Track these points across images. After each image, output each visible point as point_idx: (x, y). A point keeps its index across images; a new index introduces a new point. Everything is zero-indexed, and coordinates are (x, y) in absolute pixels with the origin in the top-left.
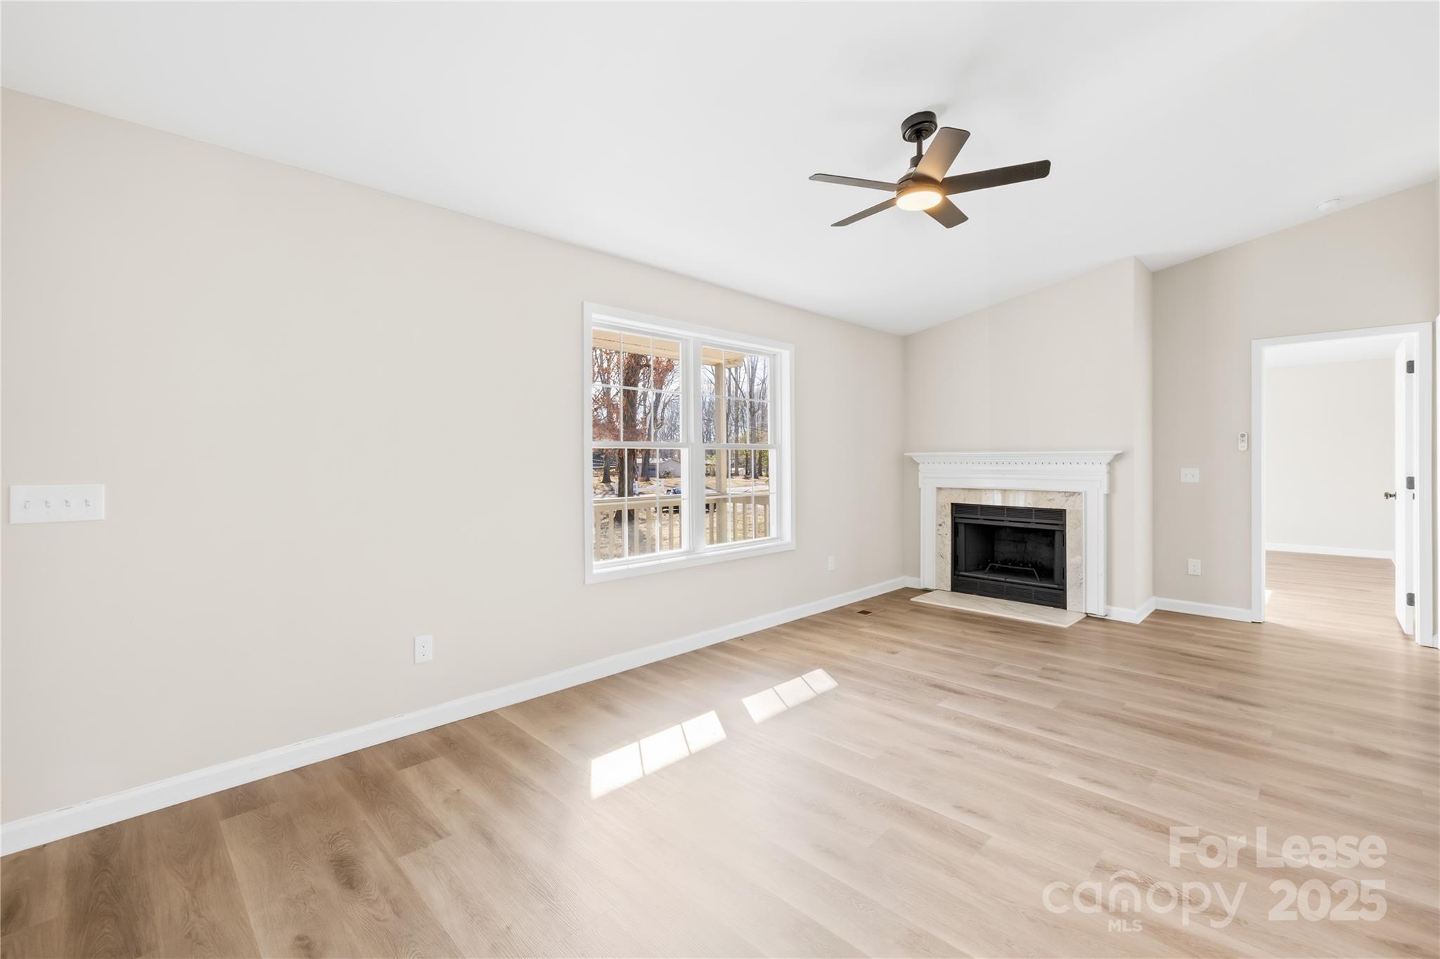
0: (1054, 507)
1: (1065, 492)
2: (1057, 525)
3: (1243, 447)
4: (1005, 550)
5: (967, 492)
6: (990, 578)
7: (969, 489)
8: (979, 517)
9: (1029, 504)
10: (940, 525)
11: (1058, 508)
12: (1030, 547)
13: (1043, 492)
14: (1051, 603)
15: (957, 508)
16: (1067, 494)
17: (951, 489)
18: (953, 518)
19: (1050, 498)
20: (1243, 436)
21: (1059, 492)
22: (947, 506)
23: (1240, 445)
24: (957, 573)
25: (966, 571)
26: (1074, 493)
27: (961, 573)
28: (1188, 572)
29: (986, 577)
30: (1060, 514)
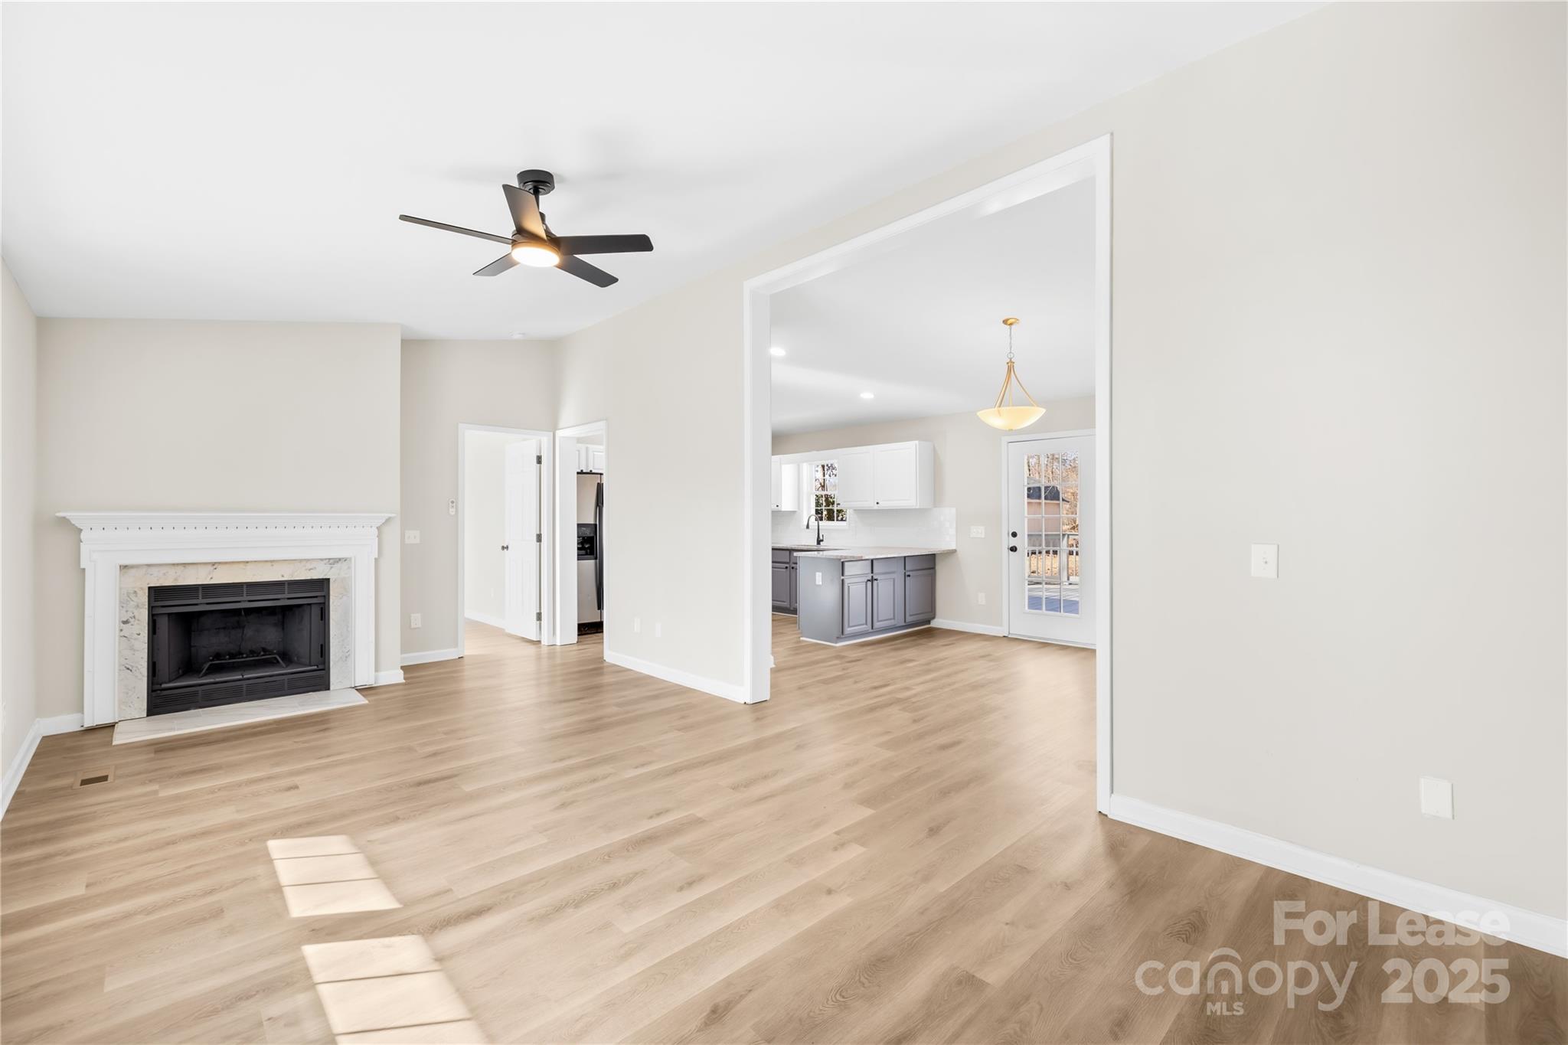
0: (315, 577)
1: (330, 559)
2: (316, 597)
3: (452, 511)
4: (209, 642)
5: (182, 568)
6: (217, 680)
7: (184, 565)
8: (200, 600)
9: (283, 576)
10: (126, 622)
11: (321, 577)
12: (249, 632)
13: (301, 561)
14: (309, 689)
15: (157, 594)
16: (331, 561)
17: (149, 566)
18: (151, 608)
19: (310, 567)
20: (453, 502)
21: (322, 560)
22: (140, 593)
23: (451, 510)
24: (157, 687)
25: (170, 682)
26: (340, 559)
27: (164, 686)
28: (410, 625)
29: (212, 680)
30: (323, 584)
